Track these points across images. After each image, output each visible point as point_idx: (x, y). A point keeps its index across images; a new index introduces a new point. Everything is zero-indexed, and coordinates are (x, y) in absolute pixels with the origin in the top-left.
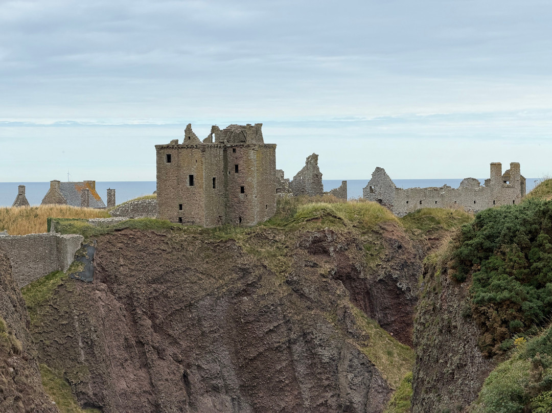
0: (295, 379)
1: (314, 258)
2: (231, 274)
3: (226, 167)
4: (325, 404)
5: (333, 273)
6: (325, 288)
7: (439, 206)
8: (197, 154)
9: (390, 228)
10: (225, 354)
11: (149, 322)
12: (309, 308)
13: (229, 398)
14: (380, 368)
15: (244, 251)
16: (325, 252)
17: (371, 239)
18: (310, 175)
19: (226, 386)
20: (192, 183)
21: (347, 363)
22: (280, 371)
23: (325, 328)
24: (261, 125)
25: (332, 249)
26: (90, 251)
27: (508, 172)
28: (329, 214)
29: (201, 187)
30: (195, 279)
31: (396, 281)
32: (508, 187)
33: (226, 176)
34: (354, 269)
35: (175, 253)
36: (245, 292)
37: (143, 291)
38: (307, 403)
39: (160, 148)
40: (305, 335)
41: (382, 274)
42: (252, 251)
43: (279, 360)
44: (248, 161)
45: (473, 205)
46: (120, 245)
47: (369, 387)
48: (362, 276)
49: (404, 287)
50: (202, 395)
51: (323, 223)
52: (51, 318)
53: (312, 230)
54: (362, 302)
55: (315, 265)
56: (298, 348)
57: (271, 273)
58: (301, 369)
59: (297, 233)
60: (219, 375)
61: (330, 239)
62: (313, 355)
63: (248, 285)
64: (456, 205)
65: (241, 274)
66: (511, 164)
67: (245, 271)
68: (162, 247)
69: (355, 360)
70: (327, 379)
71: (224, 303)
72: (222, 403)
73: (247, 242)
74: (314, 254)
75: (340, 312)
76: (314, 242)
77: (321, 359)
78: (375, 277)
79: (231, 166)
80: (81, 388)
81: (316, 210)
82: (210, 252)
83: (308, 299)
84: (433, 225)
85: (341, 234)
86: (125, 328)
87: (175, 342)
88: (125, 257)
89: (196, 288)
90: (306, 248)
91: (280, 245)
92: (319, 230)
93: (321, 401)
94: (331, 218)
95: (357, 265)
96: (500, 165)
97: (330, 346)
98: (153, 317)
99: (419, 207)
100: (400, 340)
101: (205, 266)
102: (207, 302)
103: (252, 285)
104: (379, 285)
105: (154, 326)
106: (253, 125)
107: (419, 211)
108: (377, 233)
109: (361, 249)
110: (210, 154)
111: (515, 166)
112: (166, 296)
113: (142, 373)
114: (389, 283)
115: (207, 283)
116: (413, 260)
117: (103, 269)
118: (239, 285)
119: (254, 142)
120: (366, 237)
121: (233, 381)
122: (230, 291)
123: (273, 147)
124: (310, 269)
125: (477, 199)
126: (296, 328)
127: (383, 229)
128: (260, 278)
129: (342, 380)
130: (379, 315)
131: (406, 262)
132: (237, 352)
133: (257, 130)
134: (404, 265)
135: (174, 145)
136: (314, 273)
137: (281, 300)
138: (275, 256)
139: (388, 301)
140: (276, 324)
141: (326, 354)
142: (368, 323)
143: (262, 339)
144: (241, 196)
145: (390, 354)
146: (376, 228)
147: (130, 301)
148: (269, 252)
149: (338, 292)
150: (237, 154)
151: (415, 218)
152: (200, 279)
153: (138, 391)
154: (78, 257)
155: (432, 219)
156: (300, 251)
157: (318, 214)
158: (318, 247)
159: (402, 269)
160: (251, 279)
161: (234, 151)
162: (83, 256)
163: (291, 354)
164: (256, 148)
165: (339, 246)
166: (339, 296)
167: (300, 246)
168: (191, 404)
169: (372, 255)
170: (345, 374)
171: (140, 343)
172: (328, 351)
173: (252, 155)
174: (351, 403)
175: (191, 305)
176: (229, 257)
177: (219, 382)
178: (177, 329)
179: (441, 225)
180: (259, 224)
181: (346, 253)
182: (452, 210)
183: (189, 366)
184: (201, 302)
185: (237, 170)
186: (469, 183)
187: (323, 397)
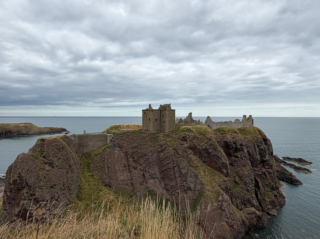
0: (176, 177)
1: (182, 143)
2: (158, 146)
3: (160, 116)
4: (183, 186)
5: (188, 147)
6: (185, 151)
7: (226, 127)
8: (151, 112)
9: (208, 134)
10: (156, 169)
11: (132, 159)
12: (180, 157)
13: (158, 180)
14: (200, 177)
15: (162, 140)
16: (187, 141)
17: (202, 137)
18: (189, 118)
19: (157, 177)
20: (150, 120)
21: (189, 175)
22: (171, 175)
23: (184, 164)
24: (170, 104)
25: (188, 140)
26: (115, 139)
27: (248, 117)
28: (188, 129)
29: (151, 121)
30: (147, 147)
31: (208, 149)
32: (248, 121)
33: (160, 118)
34: (195, 146)
35: (142, 140)
36: (161, 152)
37: (130, 151)
38: (179, 185)
39: (143, 110)
40: (178, 165)
41: (204, 147)
42: (164, 140)
43: (171, 172)
44: (166, 114)
45: (237, 126)
46: (125, 137)
47: (196, 183)
48: (198, 147)
49: (211, 151)
50: (150, 179)
51: (186, 132)
52: (101, 158)
53: (182, 134)
54: (198, 155)
55: (183, 144)
56: (176, 169)
57: (169, 146)
58: (177, 175)
59: (178, 135)
60: (155, 174)
61: (188, 137)
62: (180, 171)
63: (162, 150)
64: (232, 127)
65: (161, 146)
66: (249, 116)
67: (162, 146)
68: (138, 138)
69: (192, 174)
70: (184, 178)
71: (155, 154)
72: (155, 182)
73: (163, 137)
74: (183, 141)
75: (189, 159)
76: (183, 138)
77: (182, 173)
78: (202, 148)
79: (162, 115)
80: (104, 180)
81: (185, 128)
82: (152, 140)
83: (180, 155)
84: (223, 132)
85: (191, 135)
86: (124, 161)
87: (141, 165)
88: (126, 141)
89: (147, 150)
90: (180, 139)
91: (173, 138)
92: (184, 134)
93: (183, 184)
94: (189, 131)
95: (196, 145)
96: (246, 116)
97: (185, 169)
98: (133, 158)
99: (220, 127)
100: (209, 166)
101: (150, 144)
102: (150, 154)
103: (164, 149)
104: (203, 150)
105: (133, 161)
106: (168, 104)
107: (220, 128)
108: (204, 135)
109: (198, 140)
110: (155, 112)
111: (250, 116)
112: (138, 152)
113: (129, 174)
114: (206, 150)
115: (150, 149)
116: (214, 143)
117: (119, 144)
118: (160, 149)
119: (168, 109)
120: (201, 136)
121: (159, 176)
122: (157, 151)
123: (174, 110)
124: (181, 145)
125: (239, 125)
126: (175, 163)
127: (206, 134)
128: (166, 148)
129: (188, 179)
130: (203, 159)
131: (212, 144)
132: (160, 168)
133: (169, 106)
134: (211, 145)
135: (147, 110)
136: (182, 147)
137: (171, 154)
138: (171, 141)
139: (206, 155)
140: (170, 161)
141: (184, 171)
142: (199, 162)
143: (166, 165)
144: (164, 124)
145: (205, 172)
146: (204, 134)
147: (126, 153)
148: (169, 140)
149: (189, 153)
150: (163, 112)
151: (218, 130)
152: (148, 147)
153: (127, 179)
154: (111, 141)
155: (223, 131)
156: (179, 140)
157: (185, 129)
158: (184, 139)
159: (210, 146)
160: (163, 148)
161: (163, 111)
162: (112, 141)
163: (174, 170)
164: (168, 110)
165: (190, 139)
166: (189, 154)
167: (178, 139)
168: (146, 182)
169: (202, 141)
170: (189, 178)
171: (129, 166)
172: (184, 170)
173: (167, 112)
174: (190, 187)
175: (145, 155)
176: (157, 141)
177: (155, 176)
178: (141, 161)
179: (226, 132)
180: (168, 132)
181: (193, 141)
182: (230, 128)
183: (146, 171)
184: (148, 154)
185: (163, 117)
186: (237, 120)
187: (183, 183)
